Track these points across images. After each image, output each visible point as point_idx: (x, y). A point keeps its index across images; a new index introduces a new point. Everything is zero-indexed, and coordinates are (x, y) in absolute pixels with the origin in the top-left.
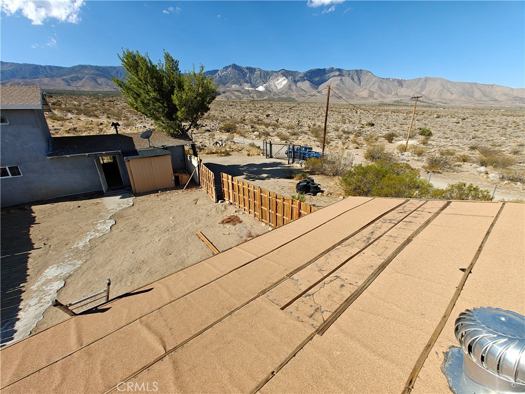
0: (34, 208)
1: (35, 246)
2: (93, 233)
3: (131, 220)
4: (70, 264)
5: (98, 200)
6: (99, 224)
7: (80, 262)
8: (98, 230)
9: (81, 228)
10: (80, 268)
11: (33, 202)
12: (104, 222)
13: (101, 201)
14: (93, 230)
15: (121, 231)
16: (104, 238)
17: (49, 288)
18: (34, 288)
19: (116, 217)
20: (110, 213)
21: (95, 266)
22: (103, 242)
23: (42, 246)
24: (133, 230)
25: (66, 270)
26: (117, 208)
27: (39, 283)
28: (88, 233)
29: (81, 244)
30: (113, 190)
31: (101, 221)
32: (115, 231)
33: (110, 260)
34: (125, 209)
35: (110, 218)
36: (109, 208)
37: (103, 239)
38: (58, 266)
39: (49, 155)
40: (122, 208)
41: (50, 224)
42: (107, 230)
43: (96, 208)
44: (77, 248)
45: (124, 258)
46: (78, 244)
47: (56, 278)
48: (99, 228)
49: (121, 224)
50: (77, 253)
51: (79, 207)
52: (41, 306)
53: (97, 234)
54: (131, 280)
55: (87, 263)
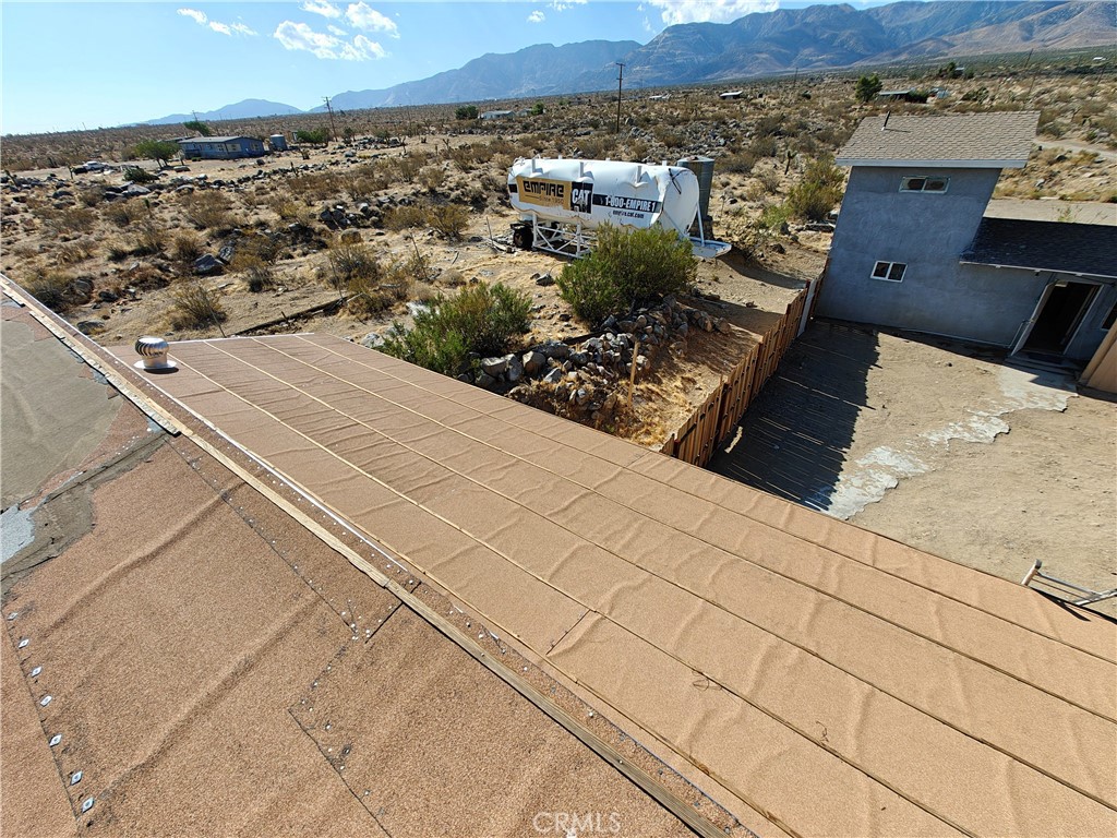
0: (881, 336)
1: (869, 403)
2: (960, 429)
3: (1044, 443)
4: (911, 461)
5: (989, 366)
6: (975, 419)
7: (926, 467)
8: (970, 428)
9: (941, 407)
10: (922, 476)
11: (885, 326)
12: (987, 419)
13: (993, 371)
14: (960, 423)
15: (1015, 454)
16: (976, 449)
17: (876, 476)
18: (860, 463)
19: (1016, 420)
20: (1004, 405)
21: (946, 489)
22: (973, 455)
23: (879, 408)
24: (1041, 467)
25: (904, 467)
26: (1024, 402)
27: (866, 462)
28: (951, 424)
29: (934, 438)
30: (1031, 356)
31: (981, 413)
32: (1002, 448)
33: (976, 496)
34: (1041, 411)
35: (1002, 417)
36: (1006, 394)
37: (974, 449)
38: (894, 453)
39: (966, 258)
40: (1036, 406)
41: (897, 376)
42: (987, 438)
43: (979, 380)
44: (927, 440)
45: (1003, 510)
46: (930, 434)
47: (888, 469)
48: (974, 425)
49: (1019, 441)
50: (924, 449)
51: (950, 365)
52: (864, 495)
53: (966, 434)
54: (1002, 558)
55: (936, 476)
